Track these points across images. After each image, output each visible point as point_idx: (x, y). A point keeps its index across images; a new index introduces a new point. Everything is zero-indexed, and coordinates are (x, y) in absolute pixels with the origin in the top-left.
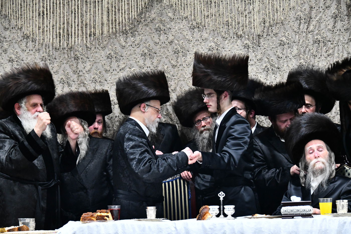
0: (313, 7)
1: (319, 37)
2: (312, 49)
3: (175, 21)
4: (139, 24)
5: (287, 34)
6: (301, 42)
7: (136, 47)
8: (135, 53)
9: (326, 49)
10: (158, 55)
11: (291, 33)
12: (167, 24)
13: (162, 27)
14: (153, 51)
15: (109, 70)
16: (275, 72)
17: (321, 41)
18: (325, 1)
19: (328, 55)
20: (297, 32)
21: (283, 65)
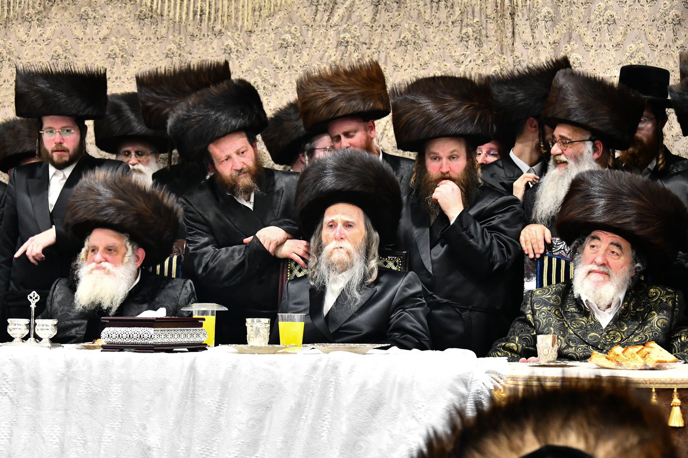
1: (348, 36)
2: (335, 55)
4: (52, 6)
5: (293, 28)
6: (316, 42)
7: (44, 44)
8: (41, 54)
9: (358, 56)
11: (301, 26)
12: (99, 8)
13: (90, 13)
14: (72, 52)
17: (351, 42)
20: (310, 25)
21: (283, 82)
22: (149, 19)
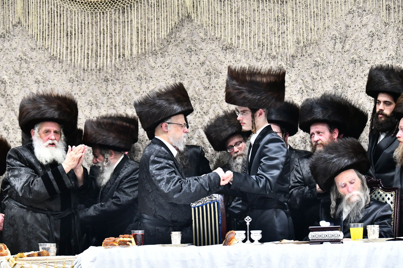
0: (349, 26)
1: (355, 57)
2: (348, 69)
3: (206, 41)
4: (169, 44)
5: (321, 54)
6: (336, 62)
7: (166, 68)
8: (165, 74)
9: (362, 69)
10: (189, 76)
11: (326, 53)
12: (198, 44)
13: (193, 48)
14: (184, 72)
15: (139, 92)
16: (310, 94)
17: (358, 60)
18: (361, 20)
19: (365, 75)
21: (318, 87)
22: (230, 50)
